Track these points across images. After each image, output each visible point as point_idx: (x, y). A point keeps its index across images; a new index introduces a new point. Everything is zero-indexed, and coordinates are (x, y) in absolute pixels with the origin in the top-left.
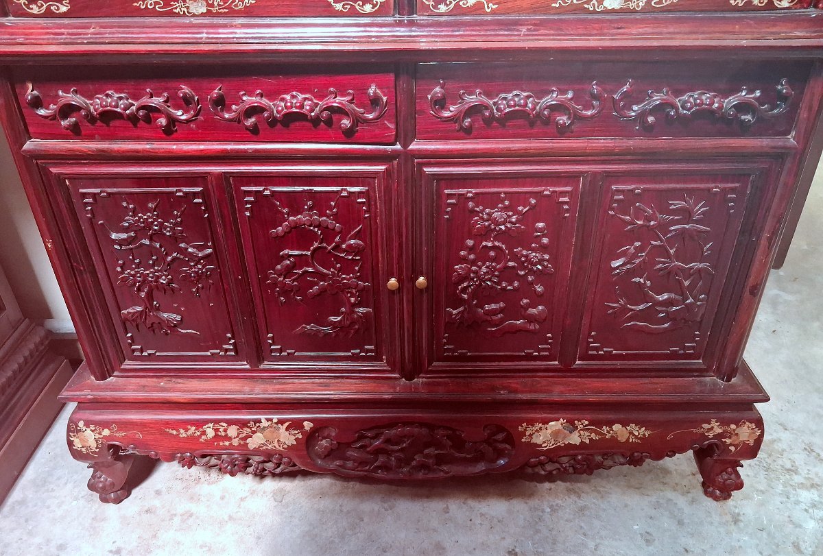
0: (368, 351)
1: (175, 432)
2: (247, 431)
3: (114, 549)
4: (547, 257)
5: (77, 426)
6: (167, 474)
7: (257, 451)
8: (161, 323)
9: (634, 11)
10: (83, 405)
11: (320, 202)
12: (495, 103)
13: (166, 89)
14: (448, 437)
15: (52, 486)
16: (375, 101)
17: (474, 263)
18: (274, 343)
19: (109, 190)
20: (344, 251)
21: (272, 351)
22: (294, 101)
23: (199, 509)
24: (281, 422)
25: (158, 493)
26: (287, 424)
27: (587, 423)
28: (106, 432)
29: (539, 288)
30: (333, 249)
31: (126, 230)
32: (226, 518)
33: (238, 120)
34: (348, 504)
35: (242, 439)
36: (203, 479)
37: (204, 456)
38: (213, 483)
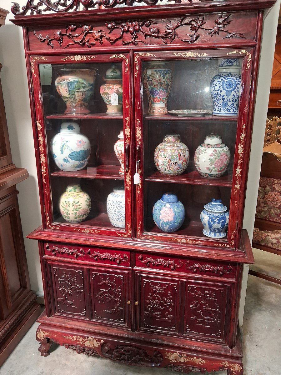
0: (122, 321)
1: (65, 337)
2: (85, 340)
3: (42, 372)
4: (172, 301)
5: (39, 330)
6: (61, 349)
7: (87, 347)
8: (67, 303)
9: (189, 244)
10: (42, 324)
11: (111, 278)
12: (155, 261)
13: (77, 248)
14: (144, 352)
15: (28, 347)
16: (125, 257)
17: (152, 300)
18: (96, 314)
19: (60, 268)
20: (116, 291)
21: (95, 316)
22: (106, 255)
23: (68, 363)
24: (95, 339)
25: (57, 355)
26: (96, 340)
27: (185, 355)
28: (47, 334)
29: (171, 310)
30: (114, 290)
31: (63, 278)
32: (75, 368)
33: (93, 257)
34: (113, 370)
35: (83, 342)
36: (71, 353)
37: (72, 346)
38: (74, 355)
